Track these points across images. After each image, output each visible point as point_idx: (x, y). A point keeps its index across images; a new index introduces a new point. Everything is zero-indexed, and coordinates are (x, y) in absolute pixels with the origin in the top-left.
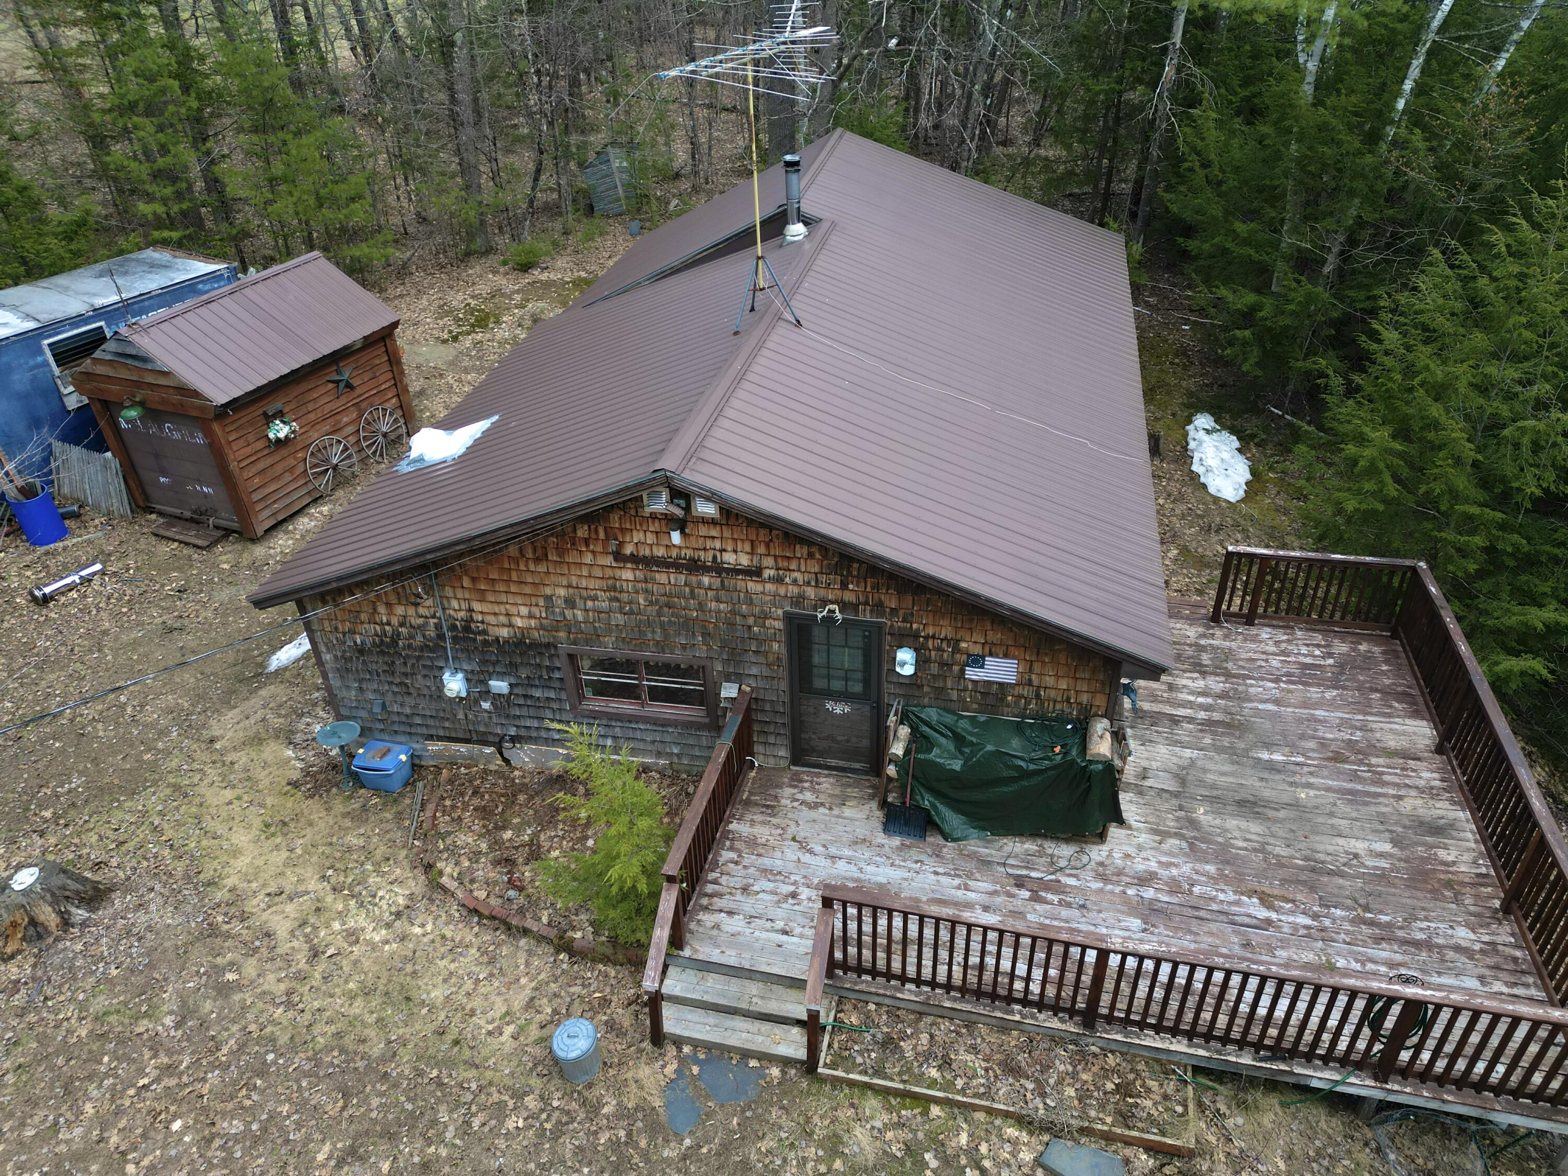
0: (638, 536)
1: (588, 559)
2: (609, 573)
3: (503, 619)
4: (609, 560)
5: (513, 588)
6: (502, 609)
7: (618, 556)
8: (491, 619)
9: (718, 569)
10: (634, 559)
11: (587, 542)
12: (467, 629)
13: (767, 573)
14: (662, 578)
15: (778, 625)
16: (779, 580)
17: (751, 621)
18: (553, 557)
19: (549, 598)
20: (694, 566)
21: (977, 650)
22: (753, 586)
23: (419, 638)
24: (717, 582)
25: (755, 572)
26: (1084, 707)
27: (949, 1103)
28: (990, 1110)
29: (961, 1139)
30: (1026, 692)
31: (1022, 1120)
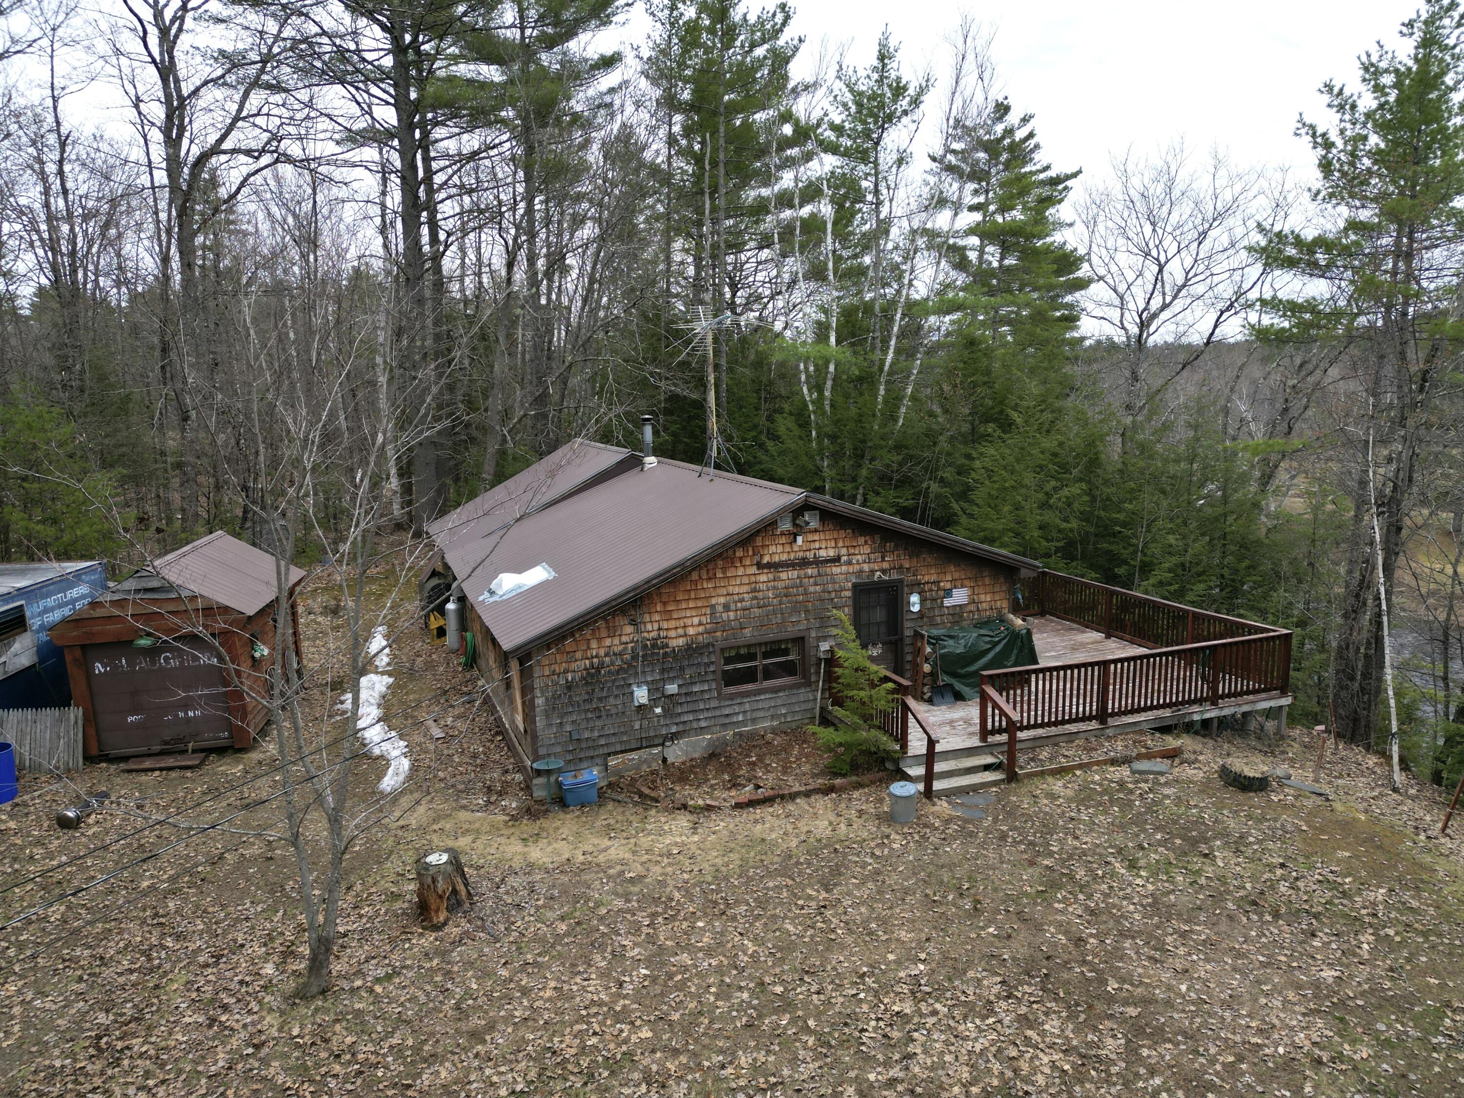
0: (772, 549)
1: (740, 572)
2: (753, 579)
3: (681, 631)
4: (753, 570)
5: (691, 604)
6: (682, 623)
7: (760, 566)
8: (672, 634)
9: (818, 562)
10: (770, 566)
11: (741, 559)
12: (654, 646)
13: (844, 559)
14: (783, 576)
15: (848, 594)
16: (849, 563)
17: (833, 595)
18: (719, 575)
19: (713, 607)
20: (804, 563)
21: (948, 586)
22: (836, 570)
23: (619, 662)
24: (815, 571)
25: (836, 560)
26: (999, 611)
27: (1080, 766)
28: (1098, 763)
29: (1097, 777)
30: (972, 607)
31: (1113, 762)
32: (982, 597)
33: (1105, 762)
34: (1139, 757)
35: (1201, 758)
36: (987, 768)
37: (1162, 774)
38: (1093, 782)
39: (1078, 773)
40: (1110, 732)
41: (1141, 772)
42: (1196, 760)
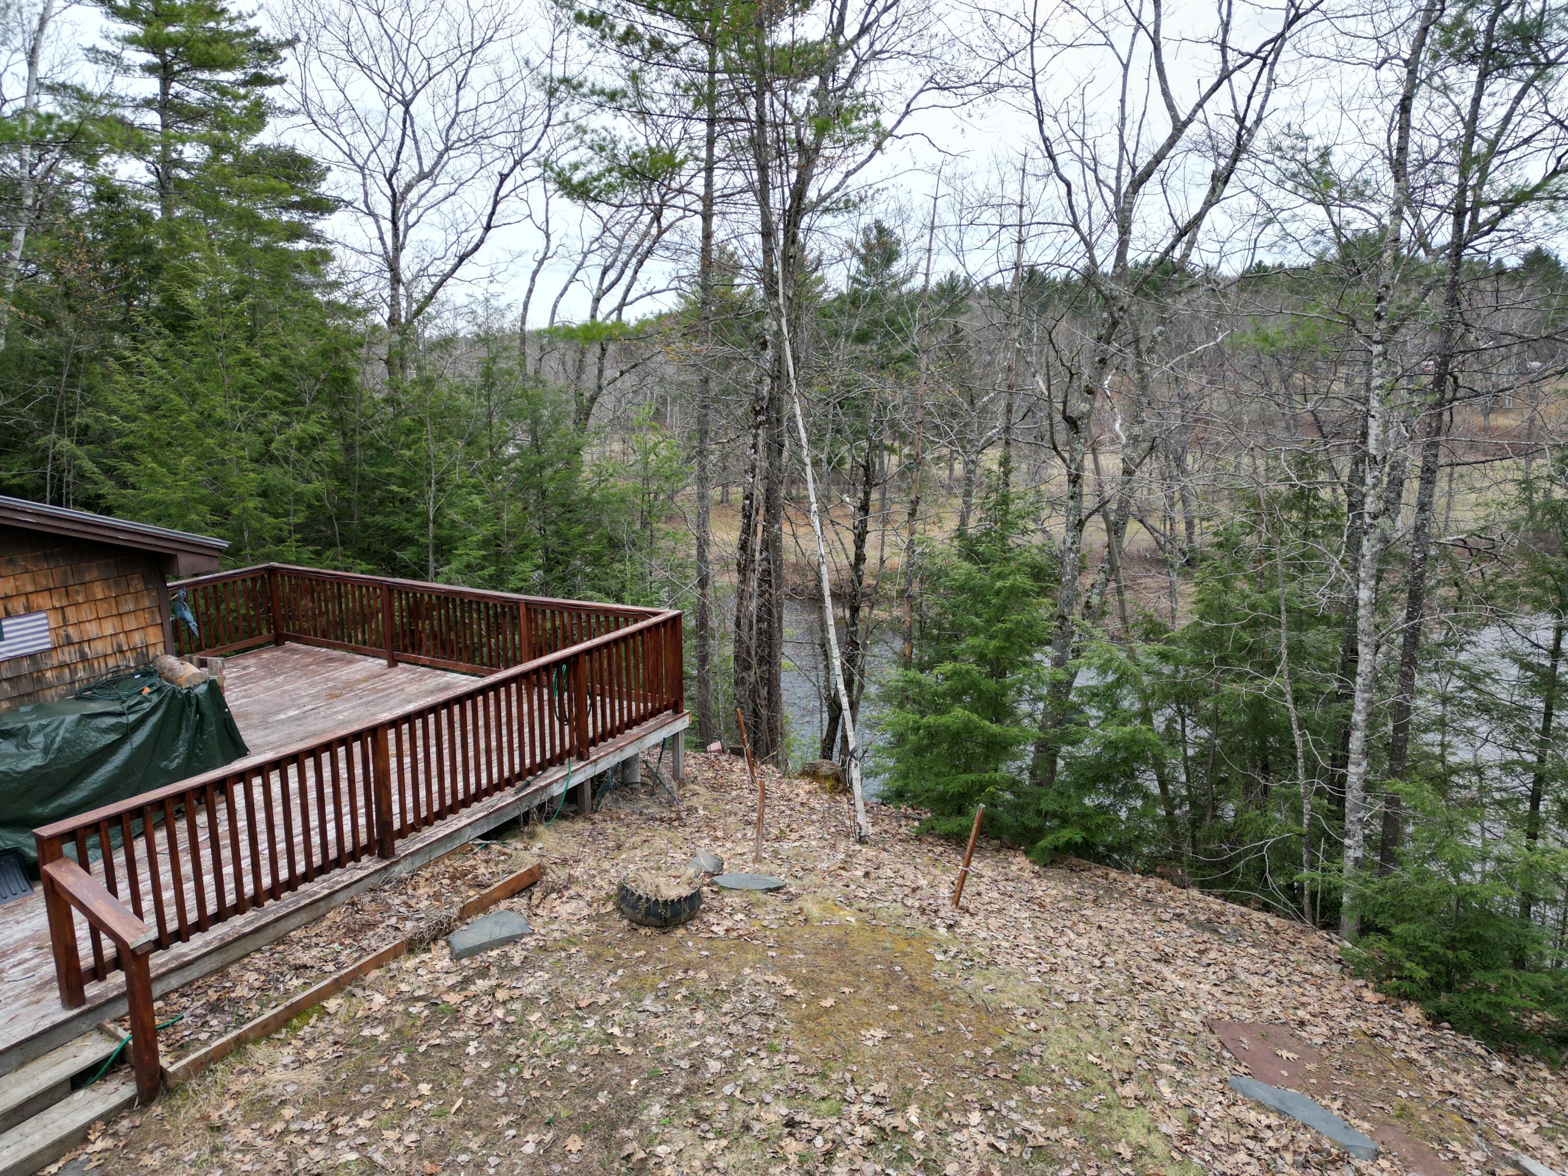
26: (142, 653)
27: (338, 987)
28: (379, 962)
29: (379, 999)
30: (68, 655)
31: (412, 946)
32: (92, 629)
33: (395, 953)
34: (466, 913)
35: (578, 872)
36: (79, 1080)
37: (513, 940)
38: (369, 1019)
39: (332, 1004)
40: (402, 870)
41: (472, 952)
42: (572, 880)
